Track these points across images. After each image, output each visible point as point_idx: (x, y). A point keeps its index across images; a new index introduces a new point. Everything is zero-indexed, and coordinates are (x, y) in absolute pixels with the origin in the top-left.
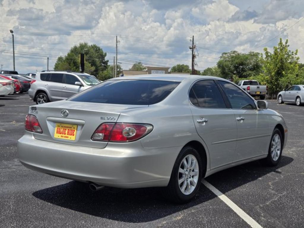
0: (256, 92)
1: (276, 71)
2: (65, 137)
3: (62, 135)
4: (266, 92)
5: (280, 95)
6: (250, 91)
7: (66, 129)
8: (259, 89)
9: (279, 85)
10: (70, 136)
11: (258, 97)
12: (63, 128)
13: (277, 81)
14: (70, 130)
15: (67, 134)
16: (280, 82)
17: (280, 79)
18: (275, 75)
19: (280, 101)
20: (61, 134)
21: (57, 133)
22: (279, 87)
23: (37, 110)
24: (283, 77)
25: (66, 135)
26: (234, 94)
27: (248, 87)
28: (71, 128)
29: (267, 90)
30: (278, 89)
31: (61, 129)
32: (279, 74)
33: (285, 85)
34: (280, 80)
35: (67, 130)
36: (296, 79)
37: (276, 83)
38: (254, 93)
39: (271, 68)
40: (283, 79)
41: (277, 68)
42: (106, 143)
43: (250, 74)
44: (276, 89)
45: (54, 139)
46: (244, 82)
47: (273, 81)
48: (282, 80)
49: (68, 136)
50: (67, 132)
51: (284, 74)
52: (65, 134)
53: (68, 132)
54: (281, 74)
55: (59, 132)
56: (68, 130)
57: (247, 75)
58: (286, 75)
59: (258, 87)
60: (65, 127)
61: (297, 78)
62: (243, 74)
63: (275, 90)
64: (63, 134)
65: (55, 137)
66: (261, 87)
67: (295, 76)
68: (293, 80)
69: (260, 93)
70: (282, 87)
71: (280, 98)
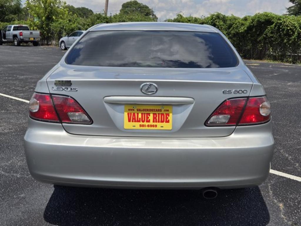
0: (29, 38)
1: (46, 15)
2: (148, 126)
3: (141, 123)
4: (39, 38)
5: (63, 42)
6: (23, 37)
7: (149, 114)
8: (32, 34)
9: (51, 30)
10: (159, 125)
11: (31, 43)
12: (143, 112)
13: (48, 26)
14: (159, 114)
15: (154, 122)
16: (51, 27)
17: (51, 24)
18: (45, 20)
19: (63, 48)
20: (139, 121)
21: (129, 121)
22: (51, 32)
23: (72, 85)
24: (54, 22)
25: (151, 123)
26: (3, 39)
27: (20, 33)
28: (159, 110)
29: (40, 35)
30: (49, 35)
31: (138, 114)
32: (49, 18)
33: (58, 31)
34: (51, 26)
35: (152, 115)
36: (70, 25)
37: (47, 28)
38: (27, 40)
39: (41, 13)
40: (54, 24)
41: (47, 12)
42: (233, 128)
43: (12, 18)
44: (48, 34)
45: (125, 131)
46: (14, 27)
47: (44, 26)
48: (53, 26)
49: (155, 124)
50: (151, 117)
51: (54, 19)
52: (149, 121)
53: (154, 118)
54: (51, 19)
55: (134, 119)
56: (154, 114)
57: (10, 19)
58: (56, 20)
59: (31, 33)
60: (144, 110)
61: (70, 23)
62: (5, 18)
63: (46, 35)
64: (143, 122)
65: (126, 127)
66: (34, 32)
67: (68, 22)
68: (66, 25)
69: (34, 39)
70: (54, 32)
71: (63, 45)
